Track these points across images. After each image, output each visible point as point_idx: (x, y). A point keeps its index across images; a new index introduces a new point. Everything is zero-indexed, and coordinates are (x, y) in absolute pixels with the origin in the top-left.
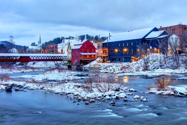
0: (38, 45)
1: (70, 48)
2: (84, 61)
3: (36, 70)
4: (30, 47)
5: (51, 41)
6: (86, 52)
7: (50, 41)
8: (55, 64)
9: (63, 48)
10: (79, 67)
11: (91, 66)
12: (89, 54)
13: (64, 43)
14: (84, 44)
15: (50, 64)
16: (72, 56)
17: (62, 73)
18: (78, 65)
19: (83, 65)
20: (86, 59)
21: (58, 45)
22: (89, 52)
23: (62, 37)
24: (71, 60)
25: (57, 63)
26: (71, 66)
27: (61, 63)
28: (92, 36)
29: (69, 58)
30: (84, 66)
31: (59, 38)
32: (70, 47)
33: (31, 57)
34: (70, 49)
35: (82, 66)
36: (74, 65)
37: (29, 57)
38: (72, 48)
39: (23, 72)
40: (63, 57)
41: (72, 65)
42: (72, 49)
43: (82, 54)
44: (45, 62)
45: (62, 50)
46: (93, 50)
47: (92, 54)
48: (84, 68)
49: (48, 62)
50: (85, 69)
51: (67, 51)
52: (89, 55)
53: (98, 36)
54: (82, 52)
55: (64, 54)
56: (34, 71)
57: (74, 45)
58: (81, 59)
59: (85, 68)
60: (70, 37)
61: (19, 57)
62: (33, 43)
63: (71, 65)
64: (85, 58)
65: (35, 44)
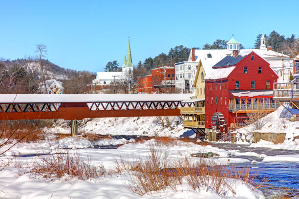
0: (124, 69)
1: (203, 77)
9: (189, 76)
10: (226, 131)
13: (193, 60)
16: (207, 102)
22: (256, 90)
32: (202, 74)
33: (89, 105)
34: (203, 81)
35: (232, 129)
41: (206, 127)
45: (187, 84)
51: (195, 86)
54: (234, 90)
58: (230, 109)
61: (58, 106)
62: (110, 63)
65: (116, 65)
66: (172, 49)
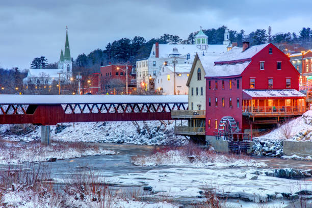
0: (60, 66)
1: (199, 74)
2: (257, 119)
3: (89, 152)
4: (35, 73)
5: (98, 52)
6: (265, 88)
7: (95, 52)
8: (139, 131)
9: (155, 75)
10: (241, 140)
11: (291, 140)
12: (277, 94)
13: (157, 56)
14: (254, 60)
15: (118, 131)
16: (209, 104)
17: (200, 164)
18: (235, 136)
19: (254, 135)
20: (265, 114)
21: (139, 63)
22: (274, 89)
23: (136, 39)
24: (204, 116)
25: (146, 127)
26: (203, 137)
27: (159, 128)
28: (239, 32)
29: (196, 109)
30: (261, 138)
31: (127, 41)
32: (199, 70)
33: (64, 107)
34: (199, 78)
35: (248, 137)
36: (217, 135)
37: (59, 105)
38: (208, 75)
39: (54, 160)
40: (171, 106)
41: (208, 134)
42: (208, 79)
43: (252, 94)
44: (101, 123)
45: (152, 83)
46: (288, 81)
47: (288, 93)
48: (259, 145)
49: (113, 124)
50: (266, 149)
51: (188, 85)
52: (275, 99)
53: (263, 32)
54: (249, 89)
55: (160, 94)
56: (84, 154)
57: (216, 63)
58: (245, 113)
59: (262, 144)
60: (166, 36)
62: (37, 59)
63: (203, 133)
64: (261, 111)
65: (44, 62)
66: (110, 44)
